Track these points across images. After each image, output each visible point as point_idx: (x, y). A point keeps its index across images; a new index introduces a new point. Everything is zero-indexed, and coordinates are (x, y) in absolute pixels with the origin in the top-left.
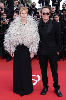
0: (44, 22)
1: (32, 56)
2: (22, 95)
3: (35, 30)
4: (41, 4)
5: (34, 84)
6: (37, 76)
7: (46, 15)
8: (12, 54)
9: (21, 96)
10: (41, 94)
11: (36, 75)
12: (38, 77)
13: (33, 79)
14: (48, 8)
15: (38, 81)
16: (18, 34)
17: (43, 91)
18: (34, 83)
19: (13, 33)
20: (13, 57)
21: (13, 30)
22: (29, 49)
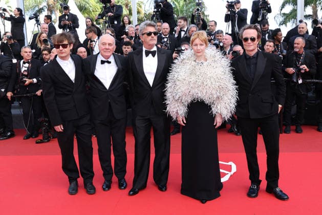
0: (249, 56)
1: (218, 122)
2: (203, 201)
3: (223, 72)
4: (230, 22)
5: (223, 180)
6: (230, 163)
7: (249, 41)
8: (183, 120)
9: (203, 203)
10: (249, 195)
11: (228, 162)
12: (231, 166)
13: (221, 170)
14: (253, 29)
15: (232, 173)
16: (191, 80)
17: (252, 190)
18: (224, 178)
19: (180, 78)
20: (184, 125)
21: (181, 74)
22: (211, 109)
